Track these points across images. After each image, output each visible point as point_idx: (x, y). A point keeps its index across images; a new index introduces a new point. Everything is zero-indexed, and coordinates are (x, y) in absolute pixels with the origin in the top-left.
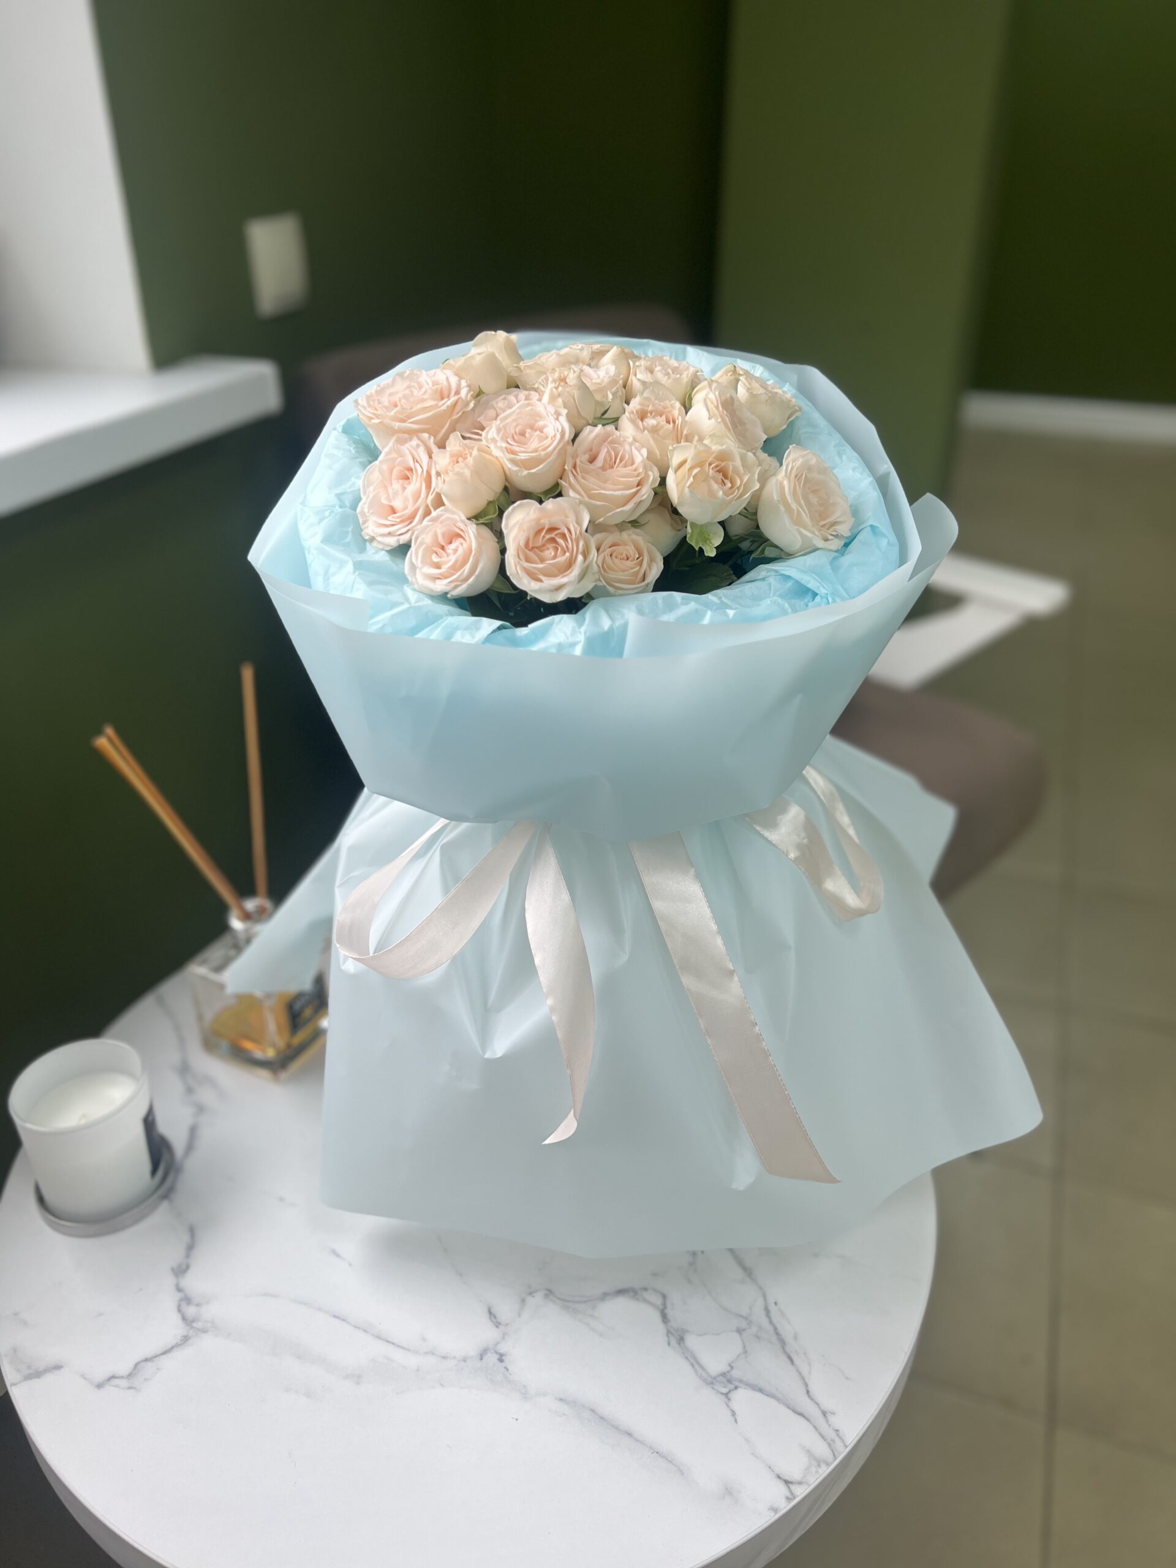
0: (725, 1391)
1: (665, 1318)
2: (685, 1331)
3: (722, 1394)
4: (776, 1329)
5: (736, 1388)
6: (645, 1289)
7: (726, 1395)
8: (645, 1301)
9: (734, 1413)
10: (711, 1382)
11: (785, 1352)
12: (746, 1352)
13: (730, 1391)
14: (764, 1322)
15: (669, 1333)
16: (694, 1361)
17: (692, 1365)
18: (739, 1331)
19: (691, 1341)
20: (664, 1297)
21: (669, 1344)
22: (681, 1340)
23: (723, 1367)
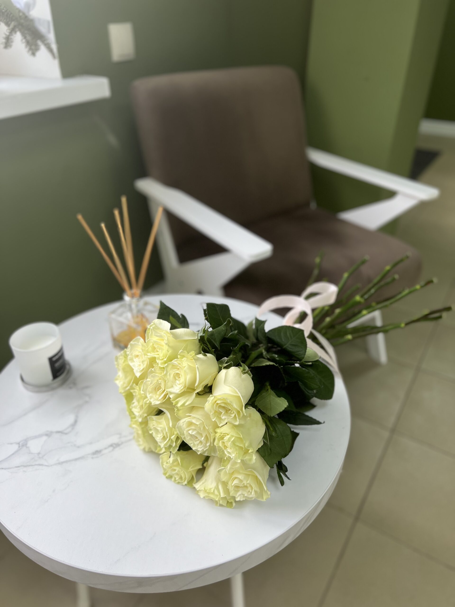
0: (21, 443)
1: (59, 432)
2: (49, 437)
4: (32, 465)
5: (19, 447)
6: (73, 429)
8: (68, 428)
9: (11, 444)
10: (26, 440)
11: (21, 466)
12: (30, 453)
13: (19, 445)
14: (37, 463)
15: (52, 432)
16: (36, 437)
18: (39, 454)
19: (45, 438)
20: (66, 434)
22: (47, 435)
23: (28, 445)
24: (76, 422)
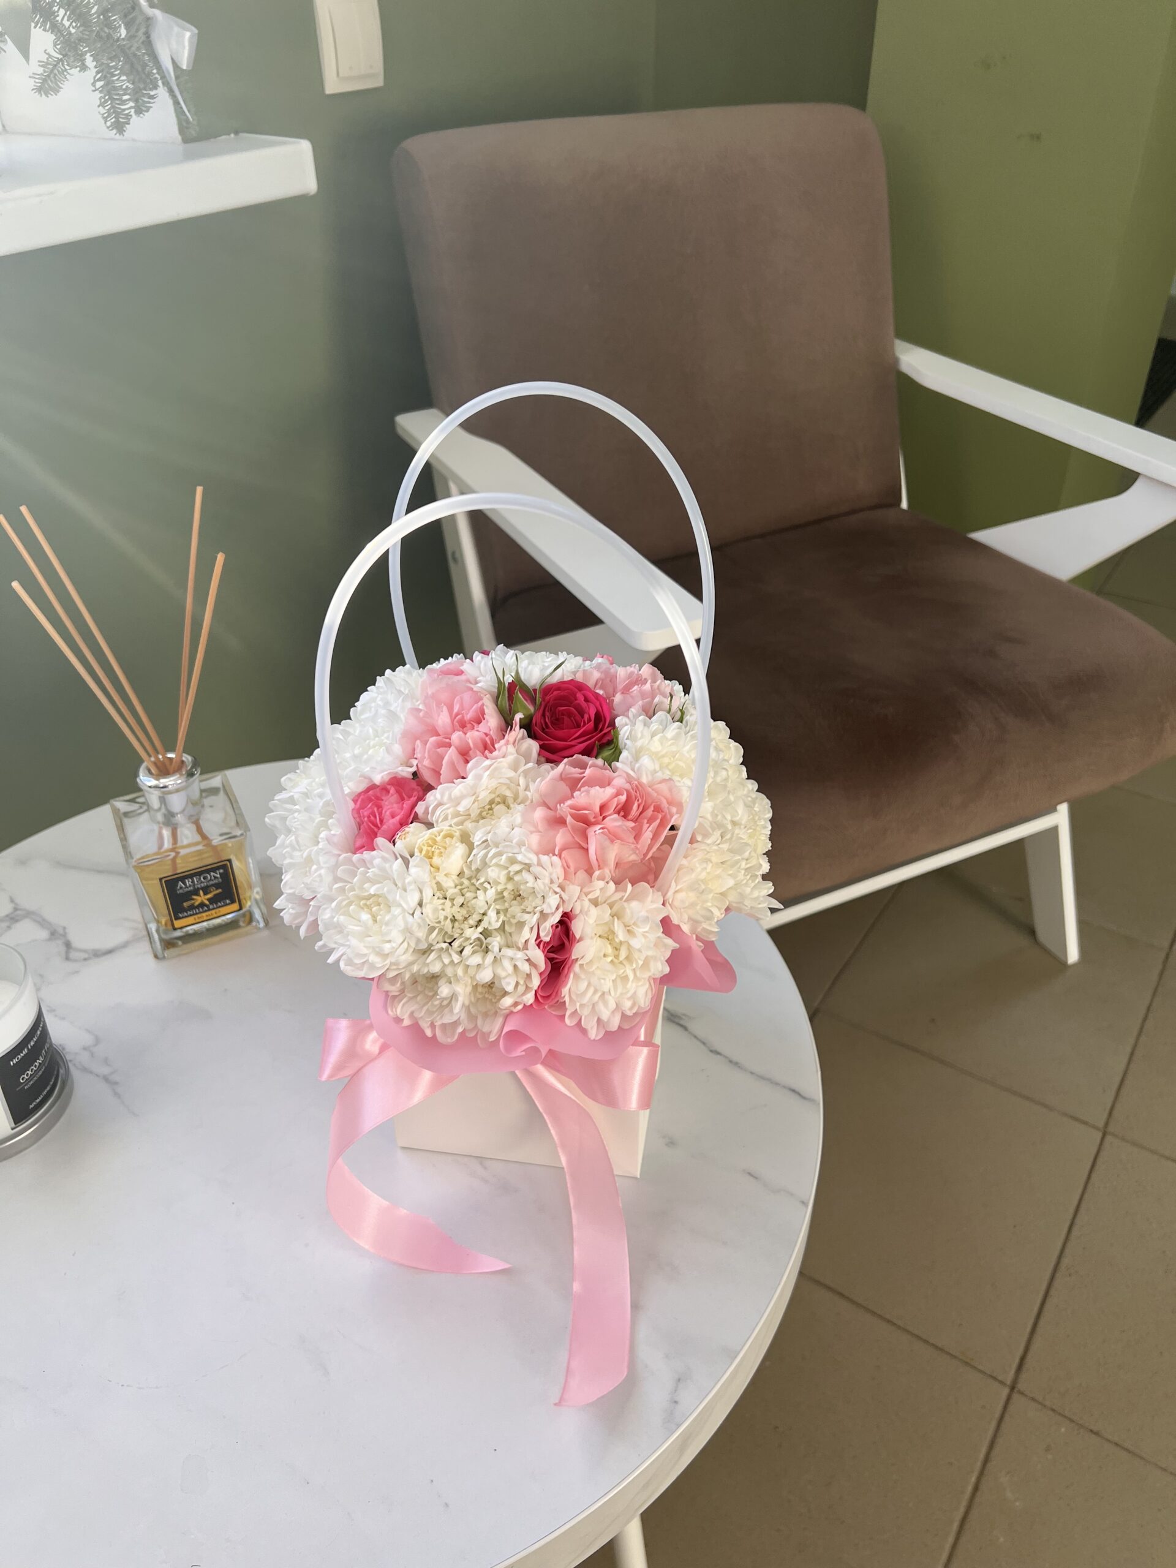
0: (19, 912)
1: (68, 945)
2: (50, 940)
3: (20, 910)
6: (85, 959)
7: (16, 909)
8: (85, 951)
9: (12, 901)
10: (29, 914)
13: (12, 913)
15: (65, 935)
16: (43, 923)
17: (44, 920)
19: (44, 934)
20: (67, 958)
21: (64, 928)
22: (53, 934)
23: (15, 925)
24: (110, 952)
